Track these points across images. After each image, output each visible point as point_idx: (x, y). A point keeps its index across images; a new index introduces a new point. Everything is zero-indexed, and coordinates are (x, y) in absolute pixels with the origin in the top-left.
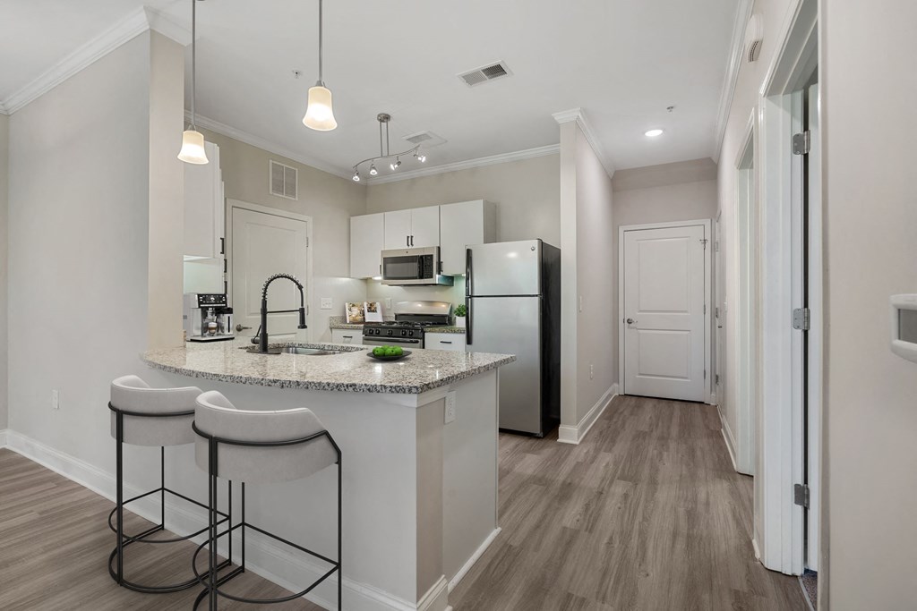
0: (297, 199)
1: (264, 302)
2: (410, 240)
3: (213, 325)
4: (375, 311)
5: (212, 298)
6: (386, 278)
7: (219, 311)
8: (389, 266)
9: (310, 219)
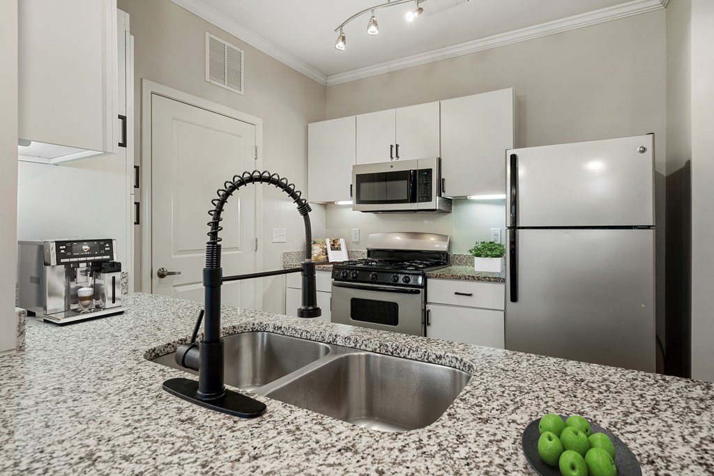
0: (242, 93)
1: (214, 251)
2: (395, 150)
3: (86, 291)
4: (338, 249)
5: (86, 247)
6: (359, 201)
7: (97, 268)
8: (364, 186)
9: (259, 122)
